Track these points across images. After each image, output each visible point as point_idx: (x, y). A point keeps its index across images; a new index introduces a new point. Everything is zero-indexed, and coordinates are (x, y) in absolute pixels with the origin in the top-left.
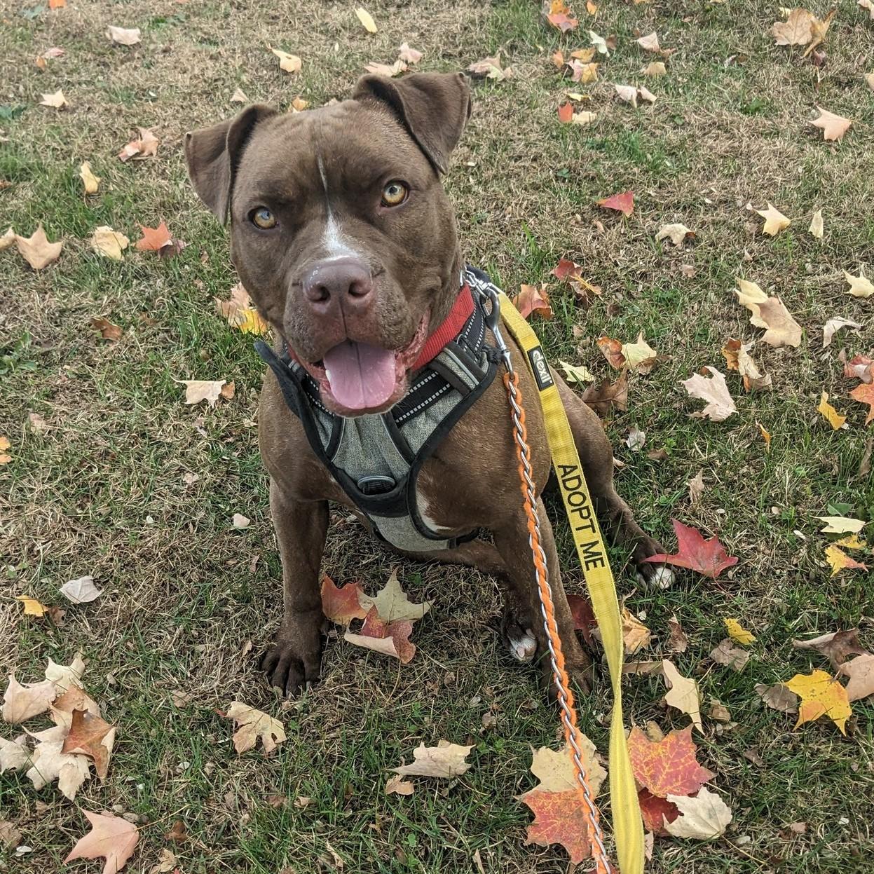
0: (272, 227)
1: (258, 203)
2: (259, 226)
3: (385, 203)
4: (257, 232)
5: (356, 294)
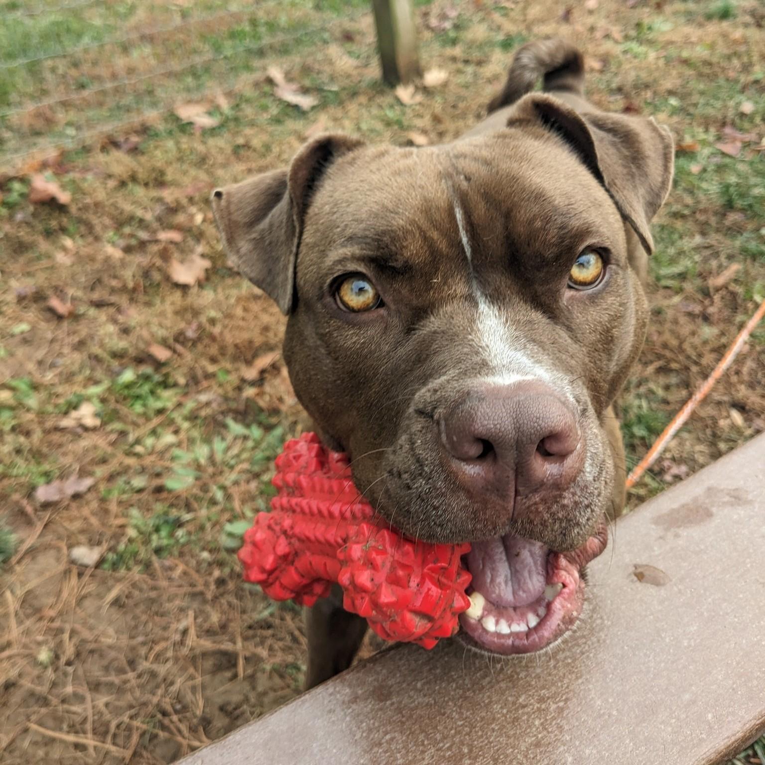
1: (350, 267)
3: (571, 283)
5: (546, 454)
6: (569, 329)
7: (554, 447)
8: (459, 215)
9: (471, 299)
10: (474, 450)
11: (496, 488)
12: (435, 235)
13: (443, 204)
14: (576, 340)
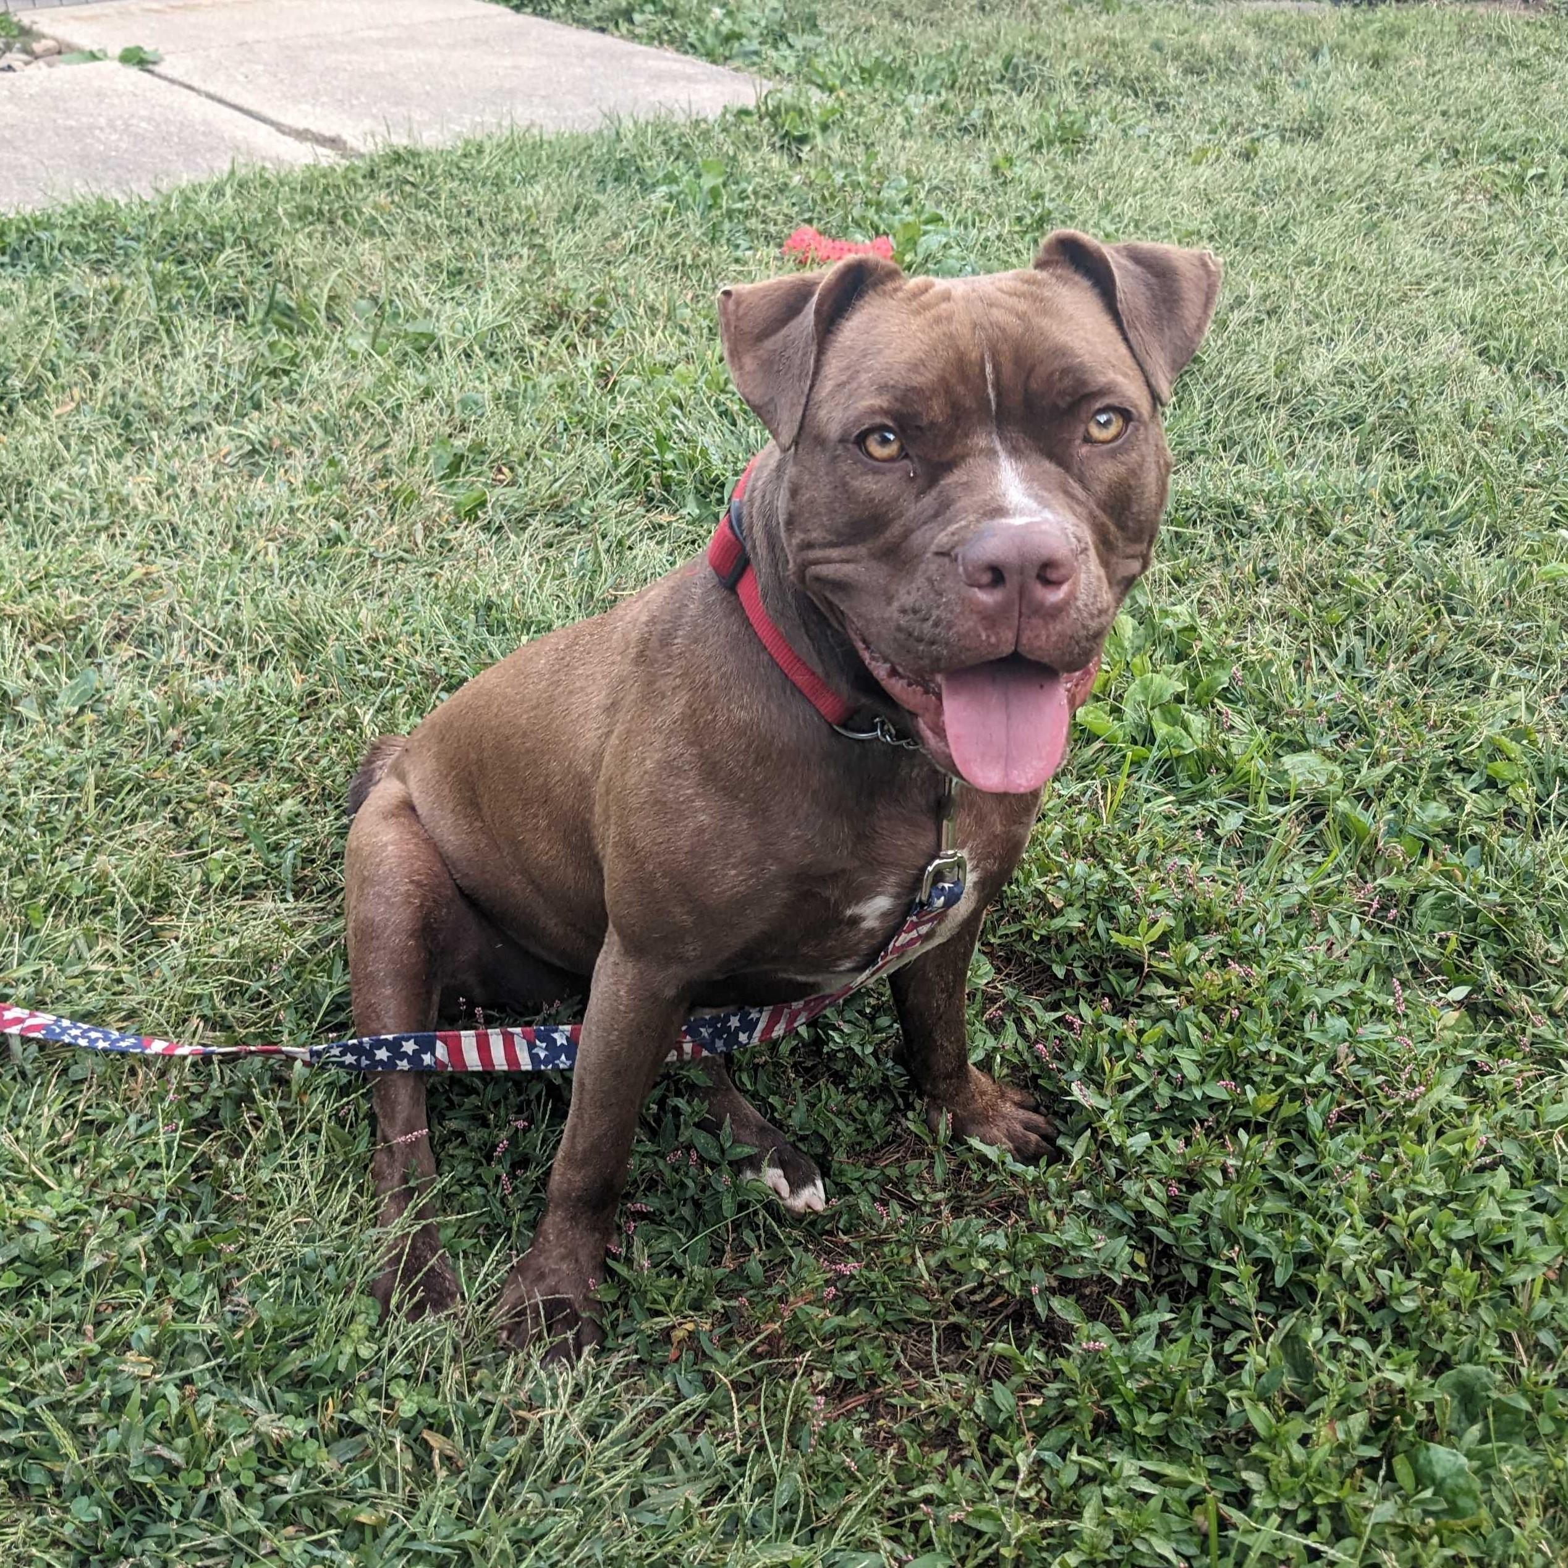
0: (891, 459)
1: (879, 420)
2: (870, 455)
3: (1088, 439)
4: (865, 465)
5: (1048, 583)
6: (1081, 480)
7: (1053, 575)
8: (989, 368)
9: (992, 453)
10: (986, 578)
11: (1003, 609)
12: (961, 389)
13: (974, 355)
14: (1086, 488)
